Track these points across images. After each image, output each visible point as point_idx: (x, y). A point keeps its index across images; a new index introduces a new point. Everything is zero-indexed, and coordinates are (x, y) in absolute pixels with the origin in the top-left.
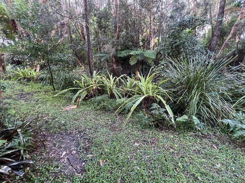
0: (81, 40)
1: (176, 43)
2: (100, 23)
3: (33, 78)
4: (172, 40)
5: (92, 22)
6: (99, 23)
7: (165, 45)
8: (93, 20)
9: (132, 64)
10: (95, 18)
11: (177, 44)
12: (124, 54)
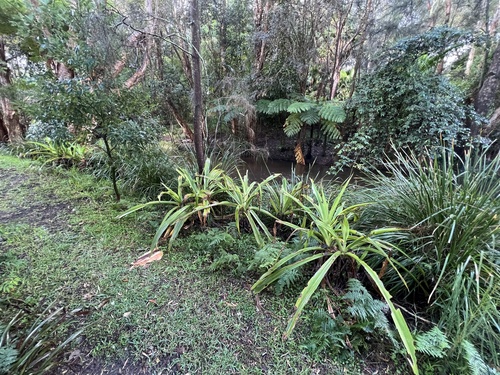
0: (182, 71)
1: (396, 90)
2: (225, 35)
3: (77, 160)
4: (387, 83)
5: (207, 31)
6: (222, 34)
7: (370, 93)
8: (210, 27)
9: (289, 134)
10: (215, 23)
11: (399, 93)
12: (272, 108)
